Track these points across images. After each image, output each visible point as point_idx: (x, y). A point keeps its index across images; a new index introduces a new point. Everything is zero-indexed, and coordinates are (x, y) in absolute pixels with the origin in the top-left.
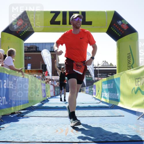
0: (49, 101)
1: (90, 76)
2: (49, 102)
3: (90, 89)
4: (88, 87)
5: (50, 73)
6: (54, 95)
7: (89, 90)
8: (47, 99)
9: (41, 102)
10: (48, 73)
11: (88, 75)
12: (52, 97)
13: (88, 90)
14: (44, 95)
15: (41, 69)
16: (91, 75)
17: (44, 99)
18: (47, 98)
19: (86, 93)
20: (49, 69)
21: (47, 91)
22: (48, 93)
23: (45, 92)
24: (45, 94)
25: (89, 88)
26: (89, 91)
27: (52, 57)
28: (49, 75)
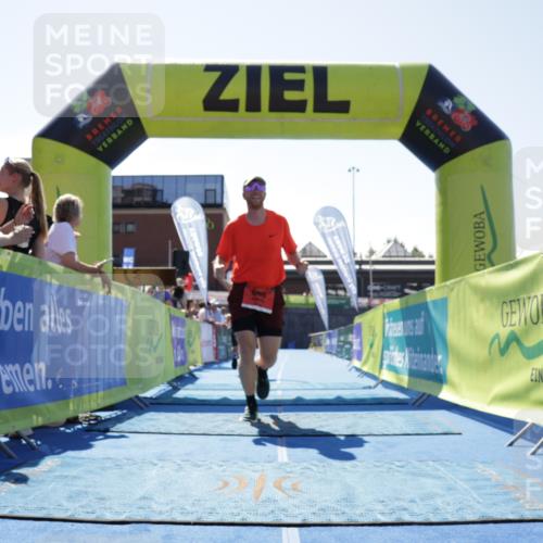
0: (195, 378)
1: (341, 293)
2: (198, 382)
3: (342, 338)
4: (336, 331)
5: (203, 282)
6: (216, 358)
7: (339, 341)
8: (191, 373)
9: (170, 383)
10: (195, 280)
11: (336, 289)
12: (207, 365)
13: (334, 341)
14: (179, 359)
15: (170, 268)
16: (344, 289)
17: (179, 374)
18: (192, 368)
19: (327, 353)
20: (198, 268)
21: (190, 346)
22: (193, 352)
23: (183, 347)
24: (185, 355)
25: (340, 334)
26: (338, 346)
27: (210, 225)
28: (197, 288)
